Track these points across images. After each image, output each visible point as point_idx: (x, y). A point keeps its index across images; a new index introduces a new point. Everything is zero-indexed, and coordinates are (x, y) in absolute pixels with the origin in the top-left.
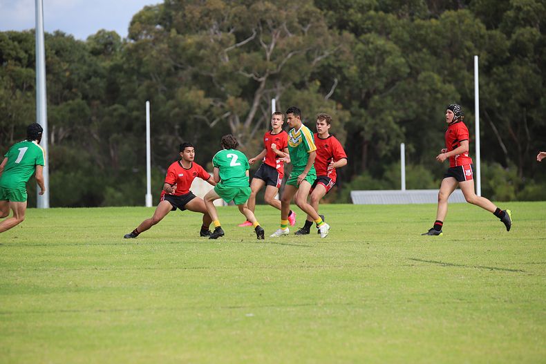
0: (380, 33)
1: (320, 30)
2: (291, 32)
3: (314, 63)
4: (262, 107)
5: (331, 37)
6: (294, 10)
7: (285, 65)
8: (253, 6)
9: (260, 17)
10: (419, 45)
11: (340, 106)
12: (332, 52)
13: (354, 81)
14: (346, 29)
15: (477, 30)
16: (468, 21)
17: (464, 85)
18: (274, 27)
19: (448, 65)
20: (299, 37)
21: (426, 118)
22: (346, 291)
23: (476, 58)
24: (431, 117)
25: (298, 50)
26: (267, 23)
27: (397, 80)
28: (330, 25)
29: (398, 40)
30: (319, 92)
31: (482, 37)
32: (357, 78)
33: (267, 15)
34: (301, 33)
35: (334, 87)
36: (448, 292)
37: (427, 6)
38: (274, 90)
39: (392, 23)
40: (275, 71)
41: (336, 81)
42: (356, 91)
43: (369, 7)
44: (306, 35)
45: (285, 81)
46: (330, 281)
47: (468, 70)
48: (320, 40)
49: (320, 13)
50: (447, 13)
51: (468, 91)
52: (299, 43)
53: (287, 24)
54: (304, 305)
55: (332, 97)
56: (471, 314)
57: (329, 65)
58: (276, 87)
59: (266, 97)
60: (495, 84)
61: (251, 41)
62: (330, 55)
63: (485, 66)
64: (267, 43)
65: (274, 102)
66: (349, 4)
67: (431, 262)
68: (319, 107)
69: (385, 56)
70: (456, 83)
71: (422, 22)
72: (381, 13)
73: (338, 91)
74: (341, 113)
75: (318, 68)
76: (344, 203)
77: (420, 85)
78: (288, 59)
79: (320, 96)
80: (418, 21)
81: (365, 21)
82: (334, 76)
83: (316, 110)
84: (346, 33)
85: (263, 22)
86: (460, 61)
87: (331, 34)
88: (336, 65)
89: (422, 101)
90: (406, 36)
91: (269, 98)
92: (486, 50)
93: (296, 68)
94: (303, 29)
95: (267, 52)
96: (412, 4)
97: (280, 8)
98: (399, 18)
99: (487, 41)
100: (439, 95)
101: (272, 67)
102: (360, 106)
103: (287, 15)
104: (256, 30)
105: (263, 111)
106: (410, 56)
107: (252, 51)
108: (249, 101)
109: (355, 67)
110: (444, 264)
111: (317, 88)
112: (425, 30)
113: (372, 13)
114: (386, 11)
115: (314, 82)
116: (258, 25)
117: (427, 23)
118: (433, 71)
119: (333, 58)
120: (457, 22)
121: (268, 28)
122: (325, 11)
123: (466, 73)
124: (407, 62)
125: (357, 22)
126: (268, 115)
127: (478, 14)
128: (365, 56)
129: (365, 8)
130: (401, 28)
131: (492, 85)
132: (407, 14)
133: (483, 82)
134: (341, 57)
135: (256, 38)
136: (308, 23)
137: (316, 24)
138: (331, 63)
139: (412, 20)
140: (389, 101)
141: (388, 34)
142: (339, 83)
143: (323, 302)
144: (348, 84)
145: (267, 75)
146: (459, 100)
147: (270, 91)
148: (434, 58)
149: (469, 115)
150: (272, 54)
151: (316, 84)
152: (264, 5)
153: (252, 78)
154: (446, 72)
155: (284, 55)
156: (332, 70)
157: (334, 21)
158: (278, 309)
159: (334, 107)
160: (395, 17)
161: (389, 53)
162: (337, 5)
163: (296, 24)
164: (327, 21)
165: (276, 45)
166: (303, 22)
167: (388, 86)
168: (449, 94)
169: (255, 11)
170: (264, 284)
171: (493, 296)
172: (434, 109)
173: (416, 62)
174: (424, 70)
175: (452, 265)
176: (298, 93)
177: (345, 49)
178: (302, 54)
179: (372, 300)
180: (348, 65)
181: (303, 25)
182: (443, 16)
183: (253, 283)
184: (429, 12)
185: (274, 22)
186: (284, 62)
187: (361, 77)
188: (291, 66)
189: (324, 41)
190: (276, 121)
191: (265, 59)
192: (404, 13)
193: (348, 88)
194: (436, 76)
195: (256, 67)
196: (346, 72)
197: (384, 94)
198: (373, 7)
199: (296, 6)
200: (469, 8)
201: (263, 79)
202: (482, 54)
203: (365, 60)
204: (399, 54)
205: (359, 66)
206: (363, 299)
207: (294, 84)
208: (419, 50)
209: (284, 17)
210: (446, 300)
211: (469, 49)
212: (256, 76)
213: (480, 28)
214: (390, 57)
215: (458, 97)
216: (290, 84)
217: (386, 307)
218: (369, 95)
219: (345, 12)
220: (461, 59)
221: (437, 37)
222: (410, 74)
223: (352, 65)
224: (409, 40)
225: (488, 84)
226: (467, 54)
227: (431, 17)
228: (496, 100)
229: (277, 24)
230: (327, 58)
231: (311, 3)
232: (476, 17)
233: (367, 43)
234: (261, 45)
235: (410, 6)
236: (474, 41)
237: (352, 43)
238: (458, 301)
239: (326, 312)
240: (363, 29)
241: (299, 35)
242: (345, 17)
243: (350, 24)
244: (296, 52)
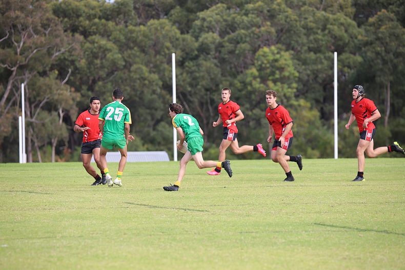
0: (103, 36)
1: (57, 32)
2: (35, 34)
3: (53, 57)
4: (14, 90)
5: (66, 38)
6: (37, 17)
7: (31, 59)
8: (6, 14)
9: (12, 22)
10: (132, 45)
11: (73, 89)
12: (67, 49)
13: (84, 71)
14: (77, 32)
15: (174, 34)
16: (167, 28)
17: (164, 75)
18: (23, 30)
19: (153, 60)
20: (42, 38)
21: (137, 99)
22: (78, 226)
23: (174, 55)
24: (141, 98)
25: (41, 47)
26: (17, 27)
27: (116, 71)
28: (65, 29)
29: (116, 41)
30: (57, 78)
31: (177, 39)
32: (85, 69)
33: (17, 21)
34: (43, 35)
35: (68, 75)
36: (153, 227)
37: (137, 16)
38: (24, 77)
39: (112, 28)
40: (24, 63)
41: (70, 70)
42: (85, 78)
43: (95, 16)
44: (47, 36)
45: (32, 70)
46: (66, 219)
47: (168, 64)
48: (58, 40)
49: (58, 20)
50: (152, 21)
51: (167, 79)
52: (42, 42)
53: (32, 28)
54: (46, 238)
55: (67, 83)
56: (171, 243)
57: (65, 59)
58: (24, 75)
59: (17, 82)
60: (187, 74)
61: (5, 40)
62: (66, 51)
63: (180, 61)
64: (17, 42)
65: (23, 85)
66: (79, 14)
67: (141, 205)
68: (57, 90)
69: (106, 52)
70: (159, 73)
71: (134, 28)
72: (103, 21)
73: (72, 78)
74: (74, 95)
75: (57, 61)
76: (76, 161)
77: (132, 74)
78: (34, 54)
79: (58, 81)
80: (131, 27)
81: (91, 26)
82: (68, 66)
83: (55, 92)
84: (77, 35)
85: (14, 26)
86: (161, 57)
87: (66, 36)
88: (70, 59)
89: (134, 86)
90: (122, 38)
91: (19, 83)
92: (181, 49)
93: (40, 61)
94: (45, 31)
95: (18, 47)
96: (126, 14)
97: (27, 16)
98: (117, 24)
99: (181, 42)
100: (146, 82)
101: (22, 60)
102: (88, 90)
103: (33, 21)
104: (9, 32)
105: (15, 92)
106: (125, 52)
107: (6, 48)
108: (3, 85)
109: (84, 61)
110: (151, 207)
111: (56, 76)
112: (136, 33)
113: (97, 20)
114: (107, 20)
115: (53, 71)
116: (11, 28)
117: (137, 29)
118: (142, 64)
119: (67, 54)
120: (159, 28)
121: (18, 30)
122: (61, 19)
123: (166, 66)
124: (123, 57)
125: (85, 27)
126: (18, 96)
127: (174, 23)
128: (92, 52)
129: (92, 17)
130: (118, 32)
131: (185, 75)
132: (123, 22)
133: (178, 73)
134: (73, 53)
135: (9, 38)
136: (49, 27)
137: (55, 28)
138: (66, 57)
139: (127, 26)
140: (109, 86)
141: (108, 36)
142: (72, 72)
143: (60, 235)
144: (79, 73)
145: (17, 66)
146: (161, 86)
147: (20, 77)
148: (143, 55)
149: (168, 97)
150: (21, 50)
151: (54, 72)
152: (15, 13)
153: (6, 67)
154: (151, 65)
155: (30, 50)
156: (67, 63)
157: (69, 26)
158: (27, 241)
159: (69, 90)
160: (114, 24)
161: (110, 50)
162: (70, 14)
163: (39, 28)
164: (63, 26)
165: (24, 43)
166: (45, 26)
167: (109, 74)
168: (153, 81)
169: (8, 18)
170: (15, 222)
171: (187, 230)
172: (142, 92)
173: (129, 57)
174: (135, 63)
175: (157, 207)
176: (42, 79)
177: (77, 47)
178: (45, 50)
179: (98, 233)
180: (79, 59)
181: (45, 29)
182: (149, 24)
183: (7, 222)
184: (139, 21)
185: (22, 26)
186: (30, 56)
187: (89, 68)
188: (36, 59)
189: (61, 41)
190: (224, 95)
191: (16, 53)
192: (120, 21)
193: (79, 76)
194: (144, 68)
195: (9, 59)
196: (77, 64)
197: (106, 81)
198: (98, 16)
199: (39, 14)
200: (168, 18)
201: (14, 69)
202: (177, 52)
203: (91, 55)
204: (117, 51)
205: (87, 60)
206: (91, 232)
207: (39, 73)
208: (131, 48)
209: (30, 22)
210: (153, 233)
211: (168, 48)
212: (9, 66)
213: (176, 33)
214: (110, 54)
215: (161, 83)
216: (35, 72)
217: (108, 238)
218: (94, 82)
219: (77, 20)
220: (163, 55)
221: (144, 39)
222: (125, 66)
223: (82, 59)
224: (124, 41)
225: (182, 74)
226: (167, 52)
227: (140, 24)
228: (188, 86)
229: (25, 28)
230: (63, 53)
231: (51, 12)
232: (173, 25)
233: (93, 42)
234: (13, 43)
235: (124, 16)
236: (172, 42)
237: (81, 43)
238: (161, 234)
239: (62, 243)
240: (90, 32)
241: (42, 36)
242: (77, 23)
243: (81, 28)
244: (39, 49)
